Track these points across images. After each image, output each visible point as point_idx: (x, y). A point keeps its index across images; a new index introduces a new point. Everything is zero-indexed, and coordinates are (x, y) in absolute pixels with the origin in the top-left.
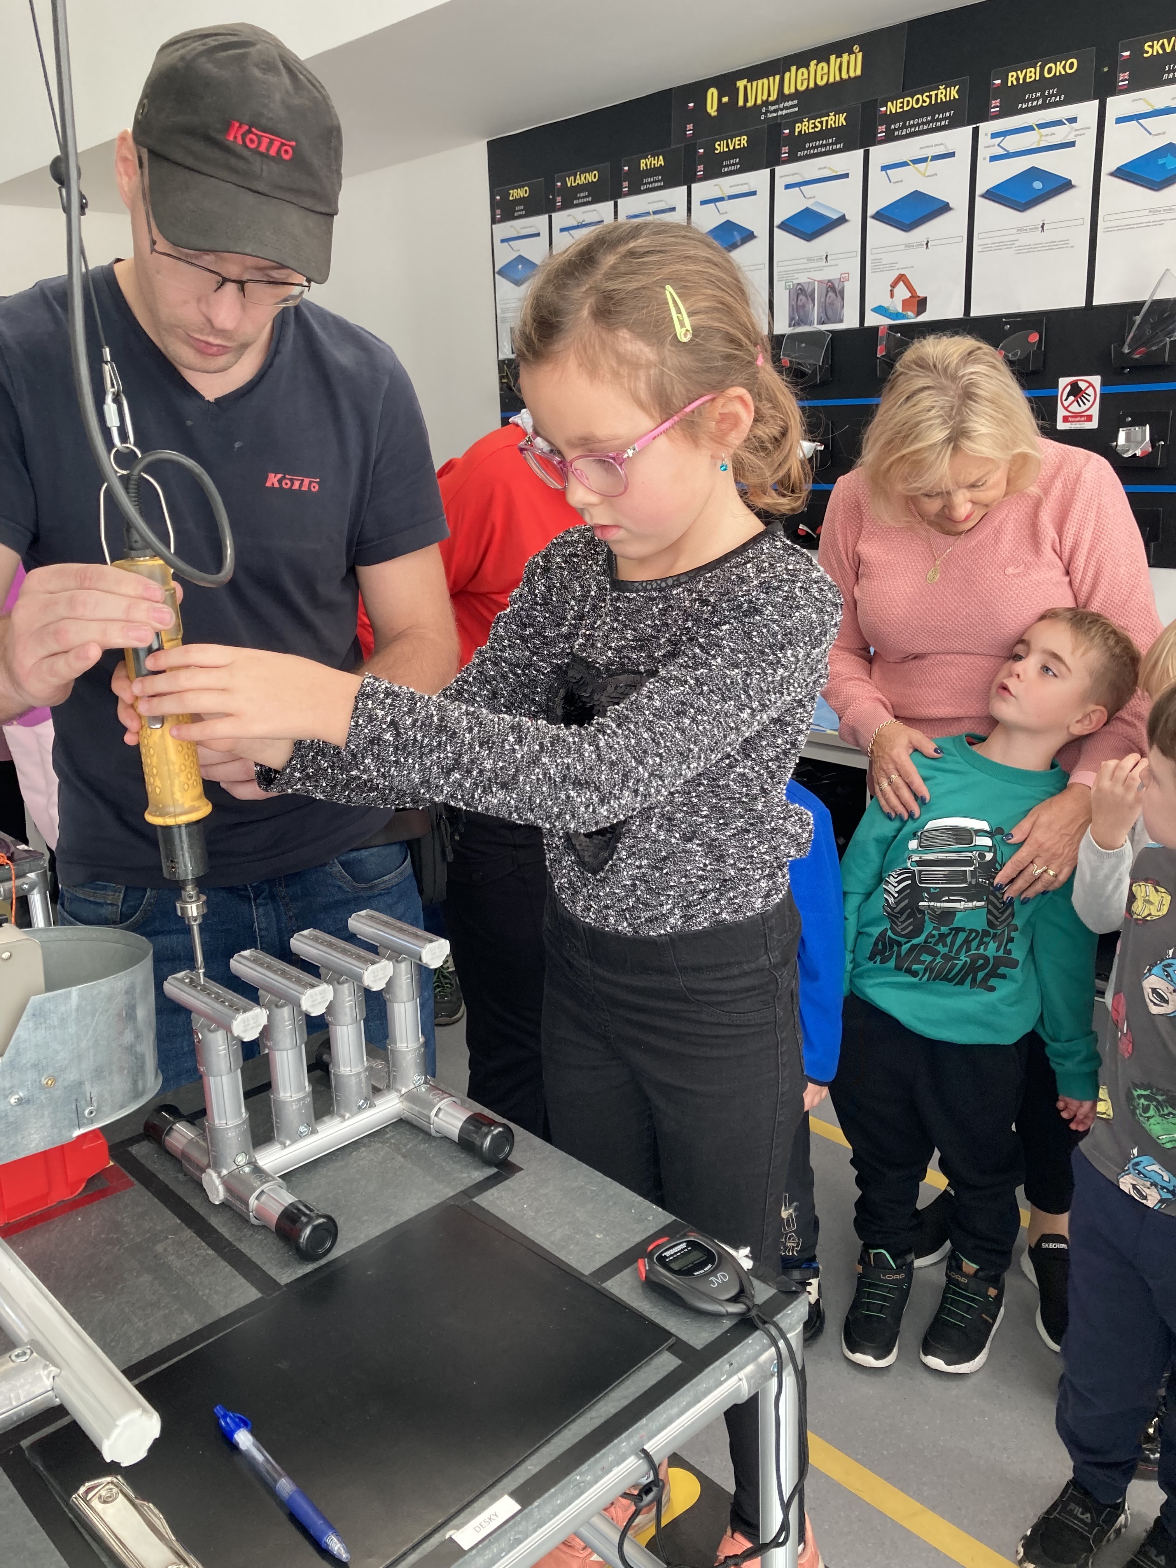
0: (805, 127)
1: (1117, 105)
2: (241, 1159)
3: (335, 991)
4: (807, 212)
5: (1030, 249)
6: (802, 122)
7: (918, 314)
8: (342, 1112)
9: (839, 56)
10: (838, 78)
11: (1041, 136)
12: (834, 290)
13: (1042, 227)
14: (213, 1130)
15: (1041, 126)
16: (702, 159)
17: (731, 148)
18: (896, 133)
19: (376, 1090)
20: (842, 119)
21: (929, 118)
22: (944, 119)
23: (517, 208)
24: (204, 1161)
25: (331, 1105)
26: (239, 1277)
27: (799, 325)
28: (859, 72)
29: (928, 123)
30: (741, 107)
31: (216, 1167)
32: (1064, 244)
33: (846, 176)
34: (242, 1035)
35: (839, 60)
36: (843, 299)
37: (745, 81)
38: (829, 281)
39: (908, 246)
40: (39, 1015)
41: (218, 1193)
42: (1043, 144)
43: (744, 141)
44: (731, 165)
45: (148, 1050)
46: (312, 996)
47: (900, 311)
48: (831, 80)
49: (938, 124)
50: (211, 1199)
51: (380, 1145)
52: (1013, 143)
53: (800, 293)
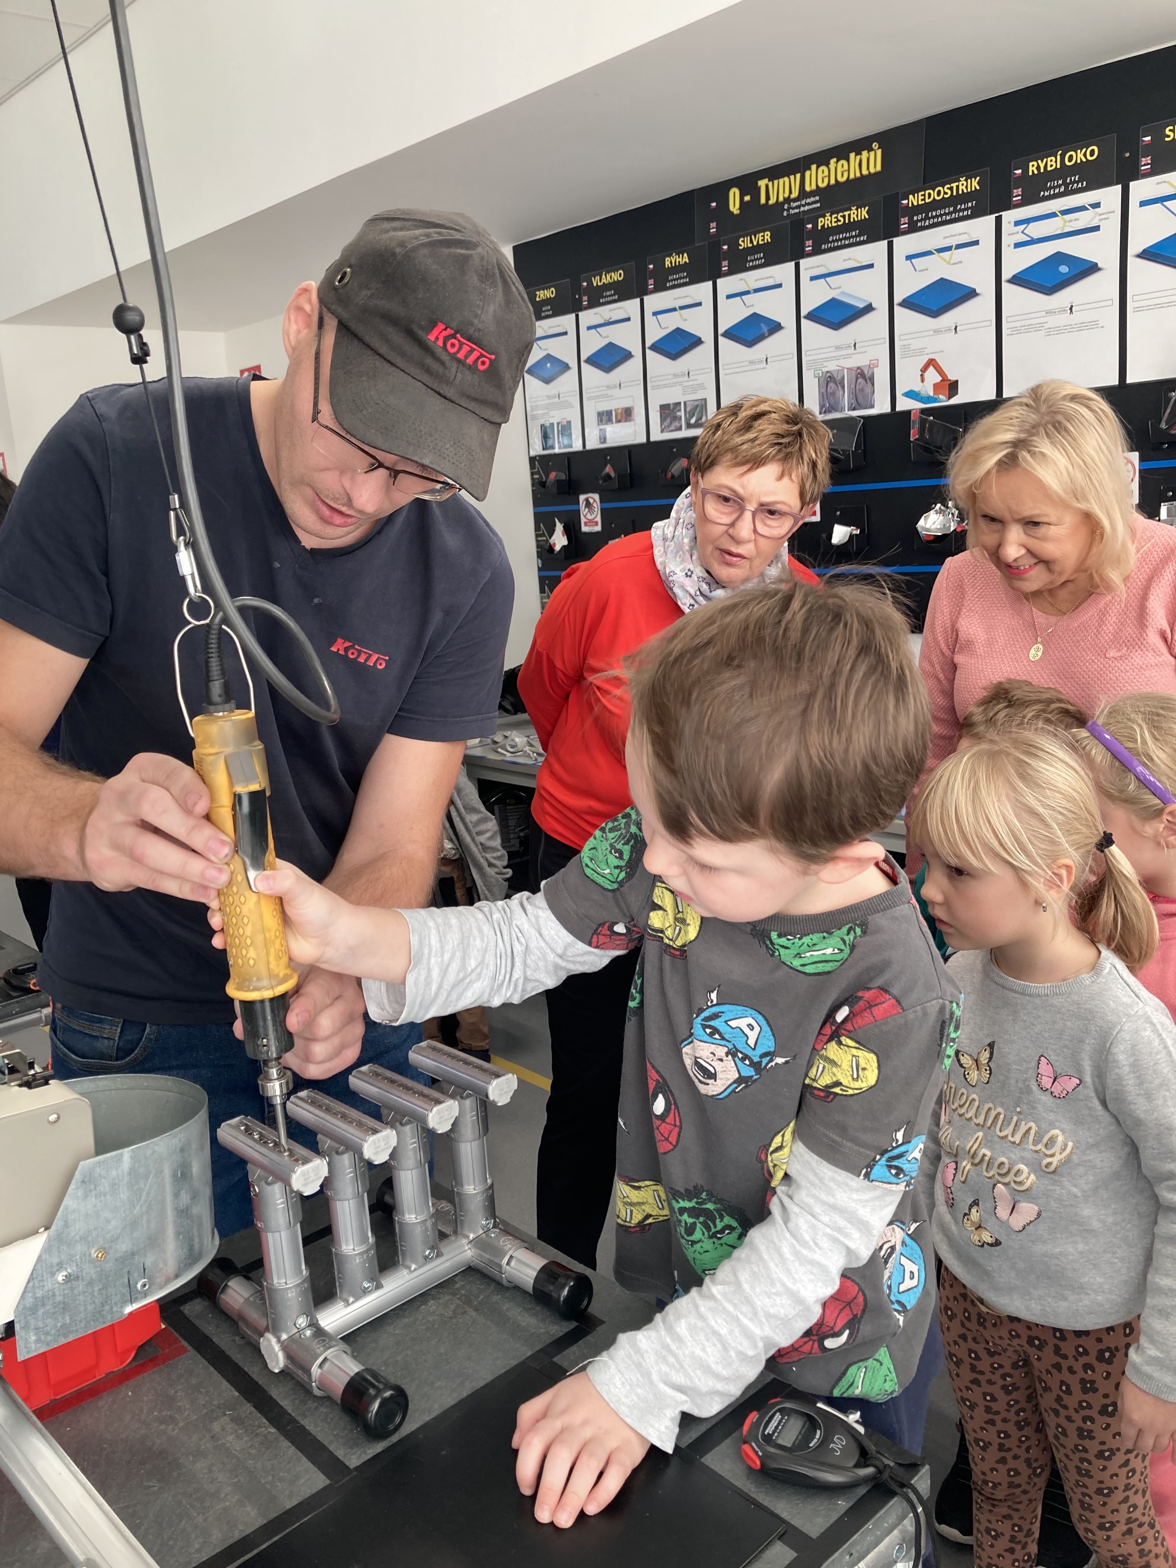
0: (827, 221)
1: (1140, 189)
2: (302, 1321)
3: (398, 1134)
4: (833, 302)
5: (1059, 330)
6: (824, 216)
7: (950, 398)
8: (408, 1263)
9: (858, 153)
10: (858, 175)
11: (1065, 222)
12: (864, 377)
13: (1071, 309)
14: (271, 1290)
15: (1065, 212)
16: (727, 255)
17: (755, 243)
18: (919, 224)
19: (443, 1236)
20: (864, 213)
21: (951, 209)
22: (967, 209)
23: (545, 308)
24: (262, 1323)
25: (396, 1253)
26: (304, 1460)
27: (830, 412)
28: (879, 168)
29: (950, 213)
30: (763, 205)
31: (276, 1332)
32: (1094, 325)
33: (871, 266)
34: (302, 1189)
35: (858, 157)
36: (873, 385)
37: (766, 181)
38: (858, 368)
39: (937, 331)
40: (89, 1181)
41: (277, 1361)
42: (1067, 230)
43: (768, 236)
44: (755, 260)
45: (204, 1210)
46: (374, 1142)
47: (932, 394)
48: (852, 176)
49: (961, 214)
50: (269, 1366)
51: (449, 1297)
52: (1037, 230)
53: (830, 381)
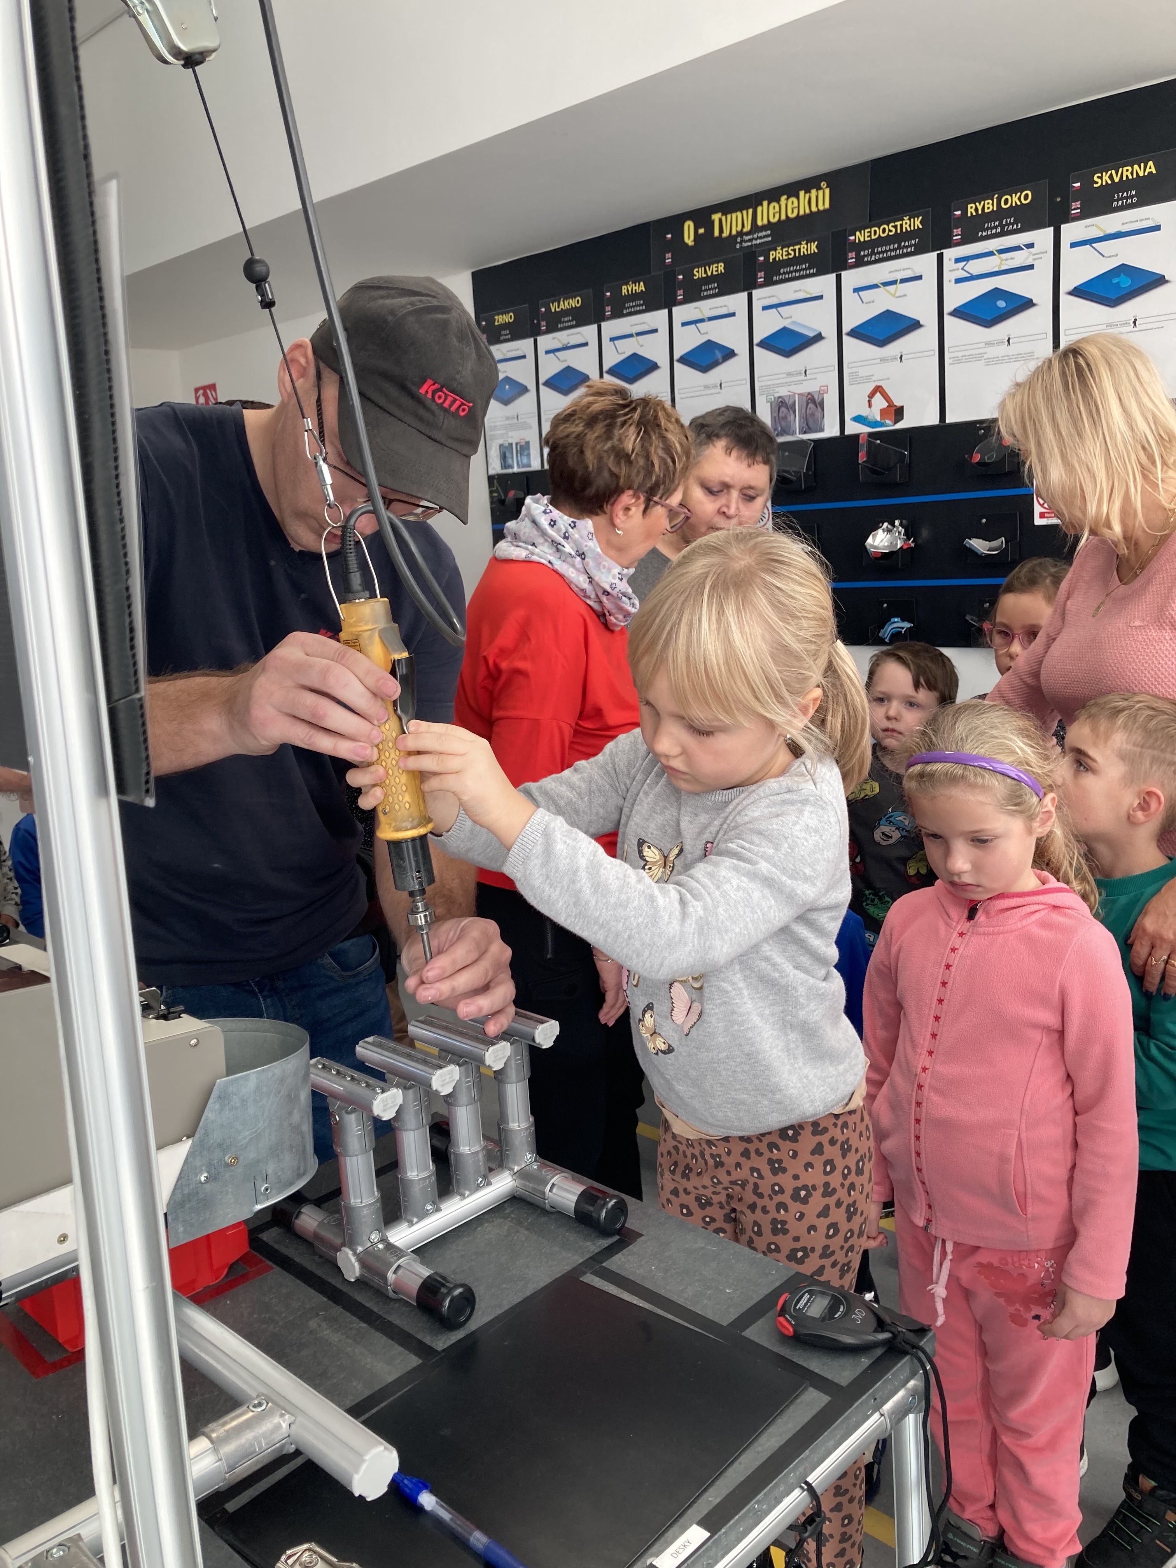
0: (778, 254)
1: (1071, 231)
2: (375, 1237)
3: (461, 1072)
4: (785, 331)
5: (997, 361)
6: (775, 250)
7: (896, 423)
8: (461, 1191)
9: (808, 191)
10: (808, 211)
11: (1002, 260)
12: (814, 402)
13: (1008, 341)
14: (348, 1208)
15: (1002, 251)
16: (682, 285)
17: (709, 274)
18: (866, 259)
19: (492, 1169)
20: (813, 247)
21: (896, 246)
22: (910, 246)
23: (503, 333)
24: (338, 1241)
25: (453, 1183)
27: (784, 435)
28: (827, 206)
29: (895, 250)
30: (717, 238)
31: (352, 1245)
33: (820, 297)
34: (380, 1115)
35: (807, 195)
36: (823, 410)
37: (719, 215)
38: (809, 394)
39: (883, 360)
40: (224, 1097)
41: (353, 1271)
42: (1003, 268)
43: (721, 267)
44: (710, 289)
47: (878, 419)
48: (802, 213)
49: (905, 251)
50: (346, 1277)
52: (975, 267)
53: (781, 406)
